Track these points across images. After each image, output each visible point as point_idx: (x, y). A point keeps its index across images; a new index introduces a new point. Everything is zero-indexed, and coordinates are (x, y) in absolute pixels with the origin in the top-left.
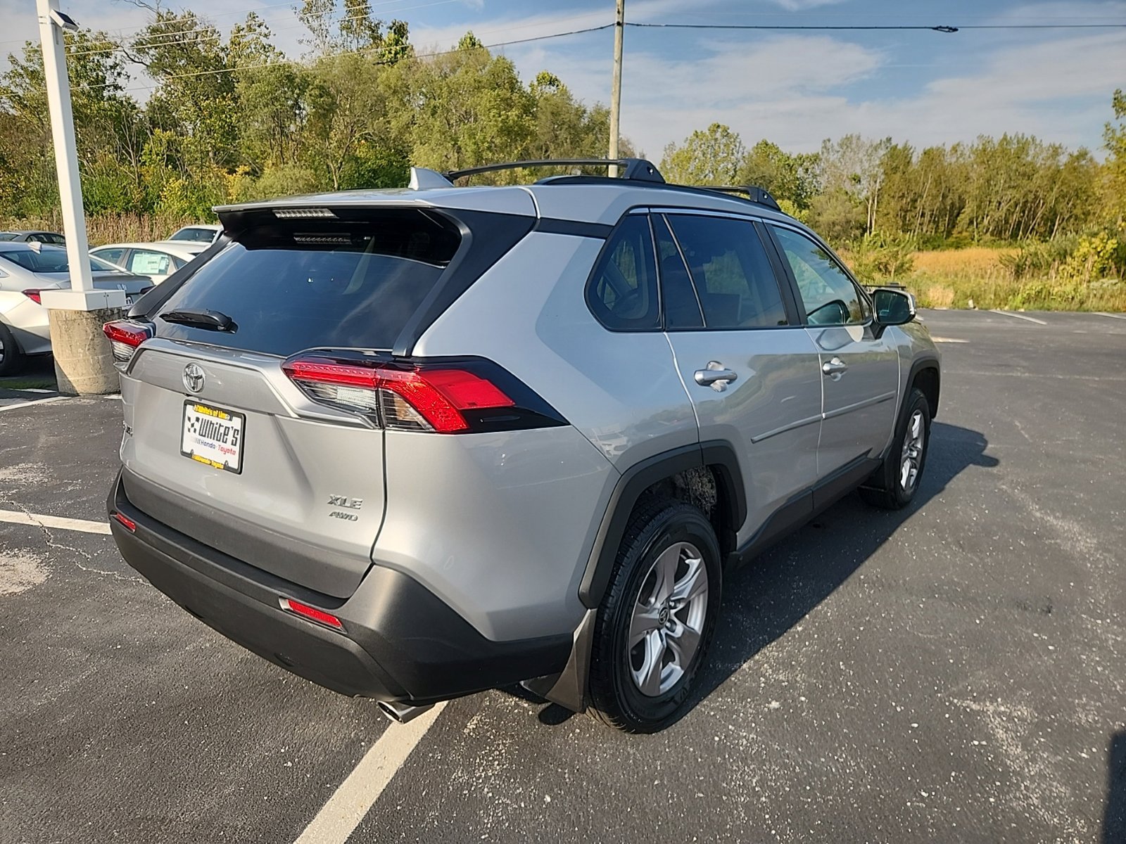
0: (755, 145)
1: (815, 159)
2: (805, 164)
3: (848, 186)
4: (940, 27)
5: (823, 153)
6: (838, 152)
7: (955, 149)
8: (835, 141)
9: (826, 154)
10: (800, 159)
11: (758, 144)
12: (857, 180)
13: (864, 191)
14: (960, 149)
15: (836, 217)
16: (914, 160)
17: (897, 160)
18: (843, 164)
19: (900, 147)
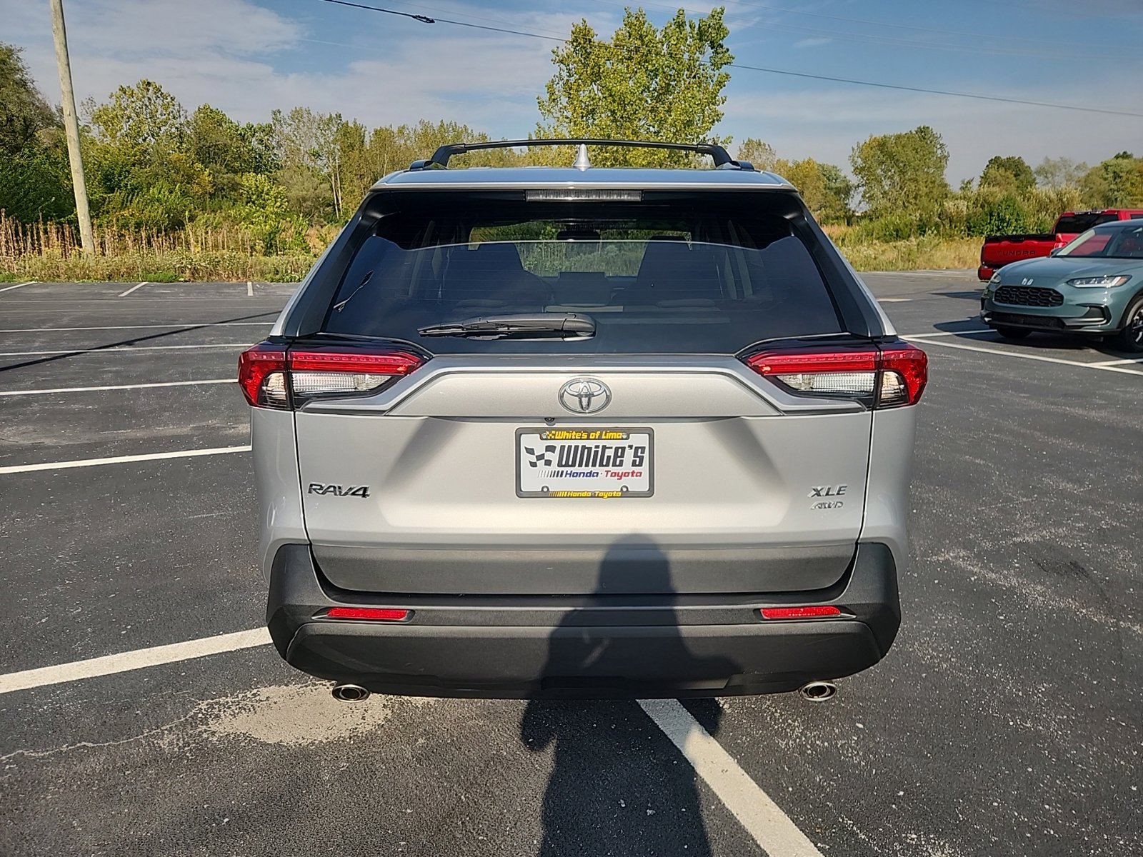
0: (197, 110)
1: (269, 130)
2: (256, 134)
3: (307, 161)
4: (419, 16)
5: (275, 124)
6: (290, 125)
7: (401, 130)
8: (286, 113)
9: (278, 126)
10: (250, 129)
11: (199, 109)
12: (317, 155)
13: (325, 166)
14: (406, 132)
15: (305, 193)
16: (367, 139)
17: (350, 137)
18: (298, 138)
19: (351, 125)
